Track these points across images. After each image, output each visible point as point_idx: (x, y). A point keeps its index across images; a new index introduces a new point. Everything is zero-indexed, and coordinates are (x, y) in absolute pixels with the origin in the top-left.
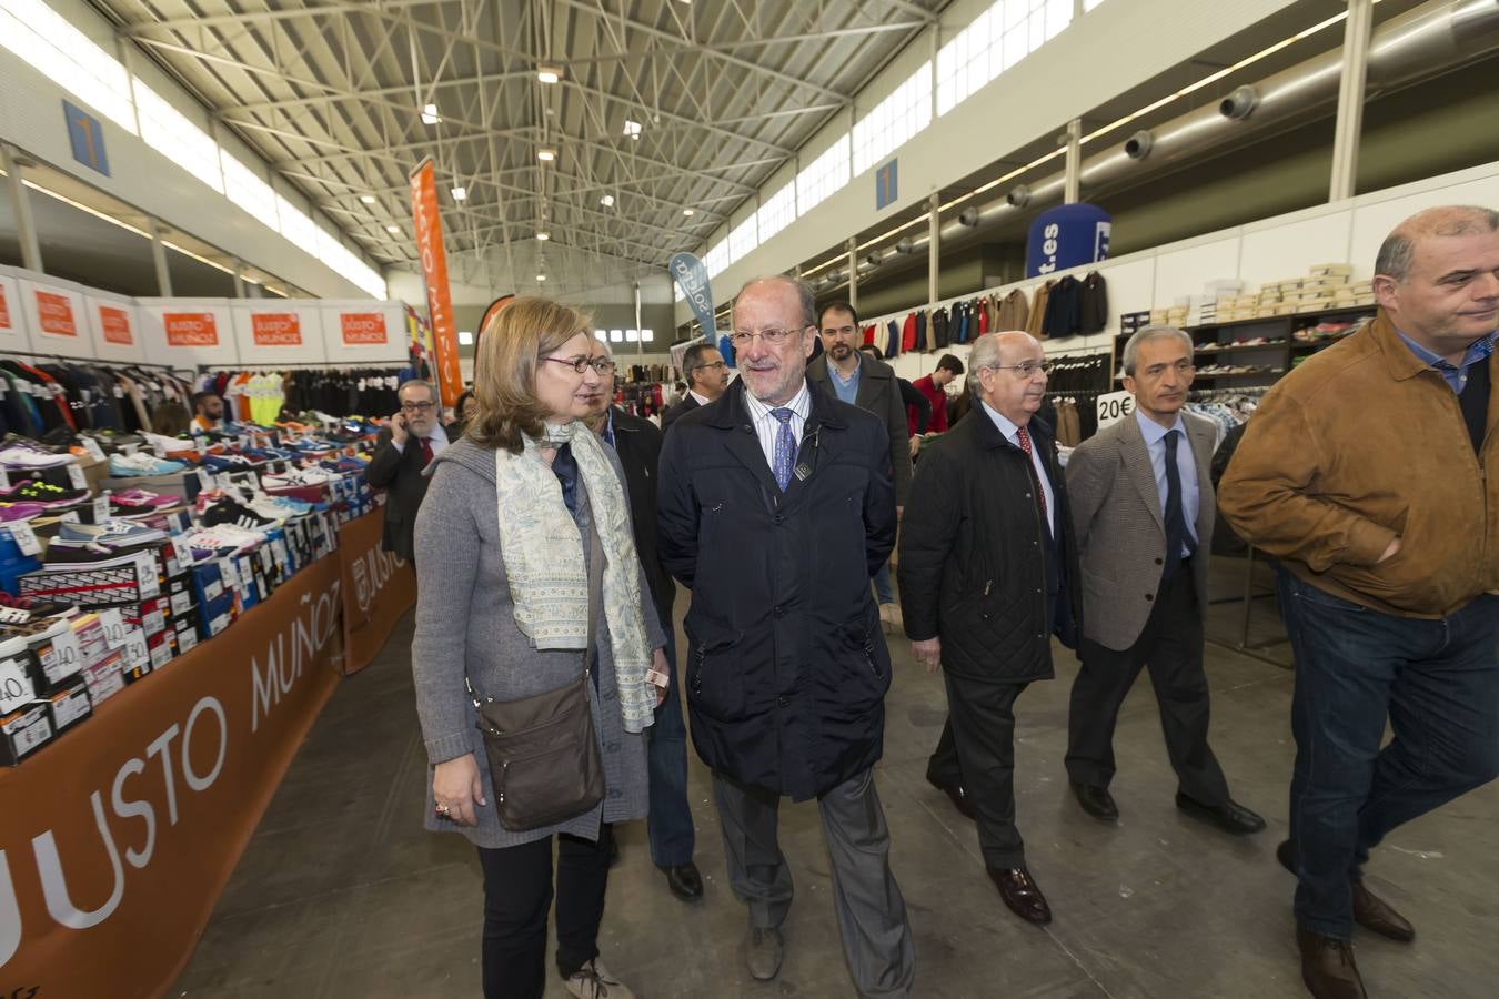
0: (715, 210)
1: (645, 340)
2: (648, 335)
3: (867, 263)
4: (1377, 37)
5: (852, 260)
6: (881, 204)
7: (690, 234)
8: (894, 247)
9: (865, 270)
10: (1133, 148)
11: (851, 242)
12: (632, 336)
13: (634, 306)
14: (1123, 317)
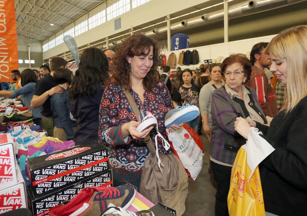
0: (59, 25)
1: (32, 63)
2: (33, 62)
3: (112, 44)
4: (229, 9)
5: (107, 43)
6: (116, 29)
7: (50, 31)
8: (121, 40)
9: (112, 46)
10: (183, 23)
11: (107, 38)
12: (27, 62)
13: (28, 52)
14: (204, 61)
